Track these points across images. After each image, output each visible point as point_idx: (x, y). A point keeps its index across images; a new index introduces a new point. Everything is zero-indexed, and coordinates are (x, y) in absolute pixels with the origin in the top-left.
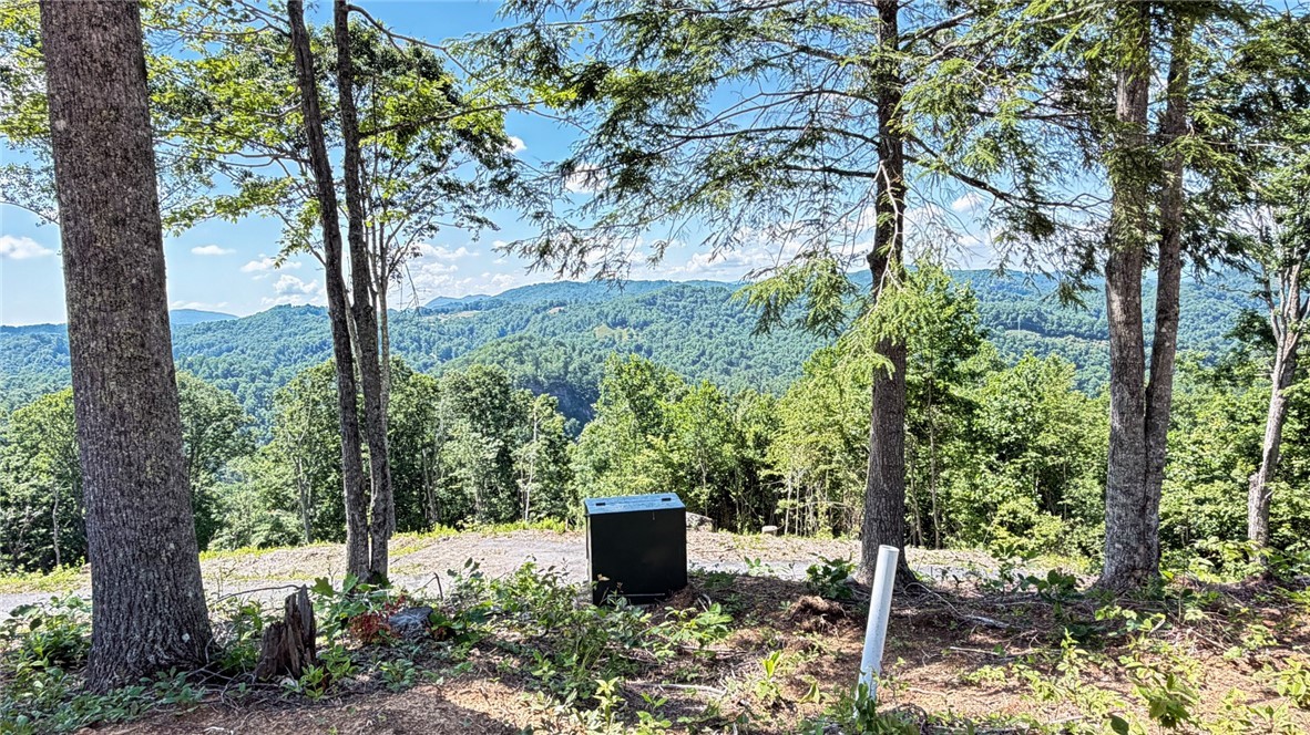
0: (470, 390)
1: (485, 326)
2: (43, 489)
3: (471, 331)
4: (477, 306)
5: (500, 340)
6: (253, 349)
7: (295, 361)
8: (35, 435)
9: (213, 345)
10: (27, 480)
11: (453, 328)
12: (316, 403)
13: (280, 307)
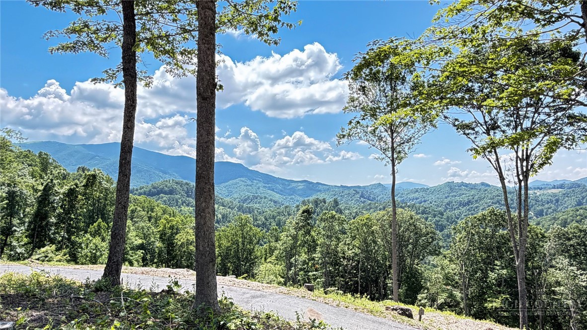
0: (569, 239)
1: (567, 198)
2: (356, 254)
3: (557, 201)
4: (561, 186)
5: (578, 207)
6: (435, 202)
7: (455, 209)
8: (356, 232)
9: (418, 198)
10: (351, 250)
11: (545, 198)
12: (474, 235)
13: (449, 182)
